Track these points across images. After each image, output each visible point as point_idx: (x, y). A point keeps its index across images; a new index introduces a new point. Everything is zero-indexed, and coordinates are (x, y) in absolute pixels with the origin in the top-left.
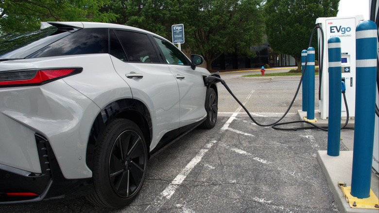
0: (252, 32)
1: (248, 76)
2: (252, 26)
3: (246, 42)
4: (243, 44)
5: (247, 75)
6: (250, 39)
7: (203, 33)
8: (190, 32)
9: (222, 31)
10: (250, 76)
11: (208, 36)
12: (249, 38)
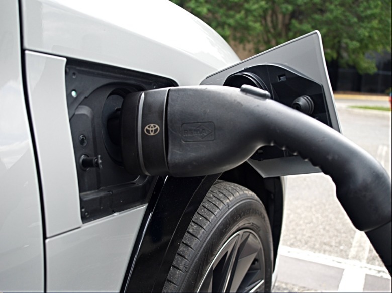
0: (375, 23)
1: (361, 107)
2: (377, 11)
3: (361, 41)
4: (355, 44)
5: (359, 104)
6: (370, 37)
7: (280, 17)
8: (255, 10)
9: (317, 16)
10: (366, 108)
11: (290, 23)
12: (367, 34)
